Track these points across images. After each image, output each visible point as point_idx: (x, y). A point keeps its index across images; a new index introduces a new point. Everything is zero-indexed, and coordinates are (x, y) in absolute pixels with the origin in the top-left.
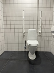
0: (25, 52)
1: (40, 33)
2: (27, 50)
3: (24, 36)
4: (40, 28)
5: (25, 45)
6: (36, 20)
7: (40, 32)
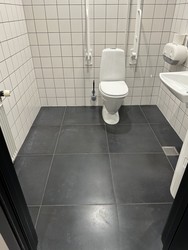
0: (93, 107)
1: (133, 57)
2: (97, 104)
3: (88, 66)
4: (136, 44)
5: (94, 92)
6: (126, 16)
7: (134, 54)
